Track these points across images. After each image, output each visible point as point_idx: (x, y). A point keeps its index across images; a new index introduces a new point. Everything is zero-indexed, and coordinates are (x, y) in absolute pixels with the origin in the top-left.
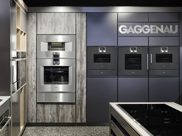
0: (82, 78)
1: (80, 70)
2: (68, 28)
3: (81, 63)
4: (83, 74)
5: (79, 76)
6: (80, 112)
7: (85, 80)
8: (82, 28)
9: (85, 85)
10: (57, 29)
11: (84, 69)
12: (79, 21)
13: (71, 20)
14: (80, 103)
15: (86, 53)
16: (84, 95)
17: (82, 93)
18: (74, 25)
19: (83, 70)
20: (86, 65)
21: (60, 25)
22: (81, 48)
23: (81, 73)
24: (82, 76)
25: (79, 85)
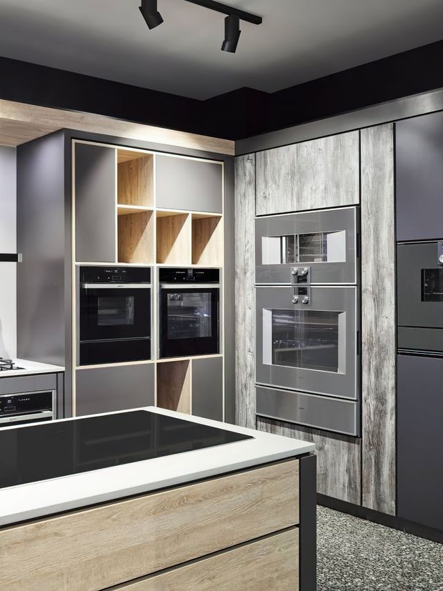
0: (380, 355)
1: (373, 326)
2: (337, 186)
3: (378, 301)
4: (384, 340)
5: (370, 349)
6: (373, 473)
7: (392, 362)
8: (378, 180)
9: (392, 383)
10: (306, 192)
11: (389, 323)
12: (371, 156)
13: (344, 157)
14: (375, 441)
15: (393, 265)
16: (389, 416)
17: (381, 407)
18: (353, 173)
19: (385, 325)
20: (393, 311)
21: (314, 177)
22: (377, 250)
23: (379, 338)
24: (382, 348)
25: (369, 379)
